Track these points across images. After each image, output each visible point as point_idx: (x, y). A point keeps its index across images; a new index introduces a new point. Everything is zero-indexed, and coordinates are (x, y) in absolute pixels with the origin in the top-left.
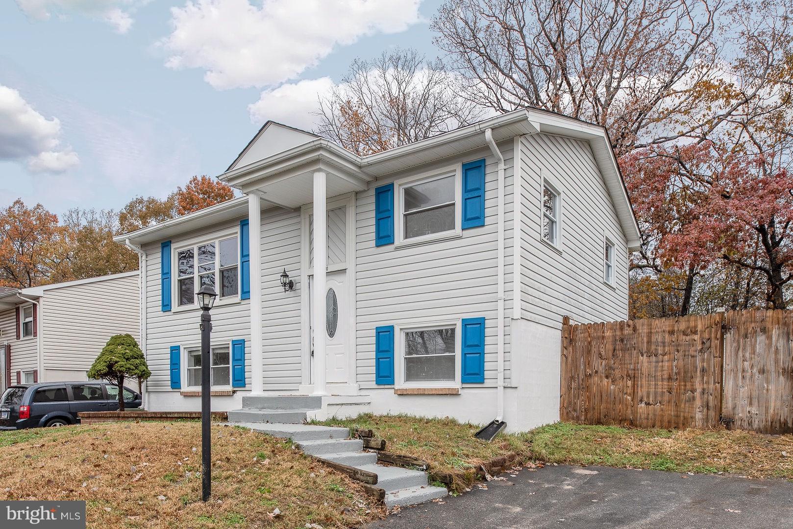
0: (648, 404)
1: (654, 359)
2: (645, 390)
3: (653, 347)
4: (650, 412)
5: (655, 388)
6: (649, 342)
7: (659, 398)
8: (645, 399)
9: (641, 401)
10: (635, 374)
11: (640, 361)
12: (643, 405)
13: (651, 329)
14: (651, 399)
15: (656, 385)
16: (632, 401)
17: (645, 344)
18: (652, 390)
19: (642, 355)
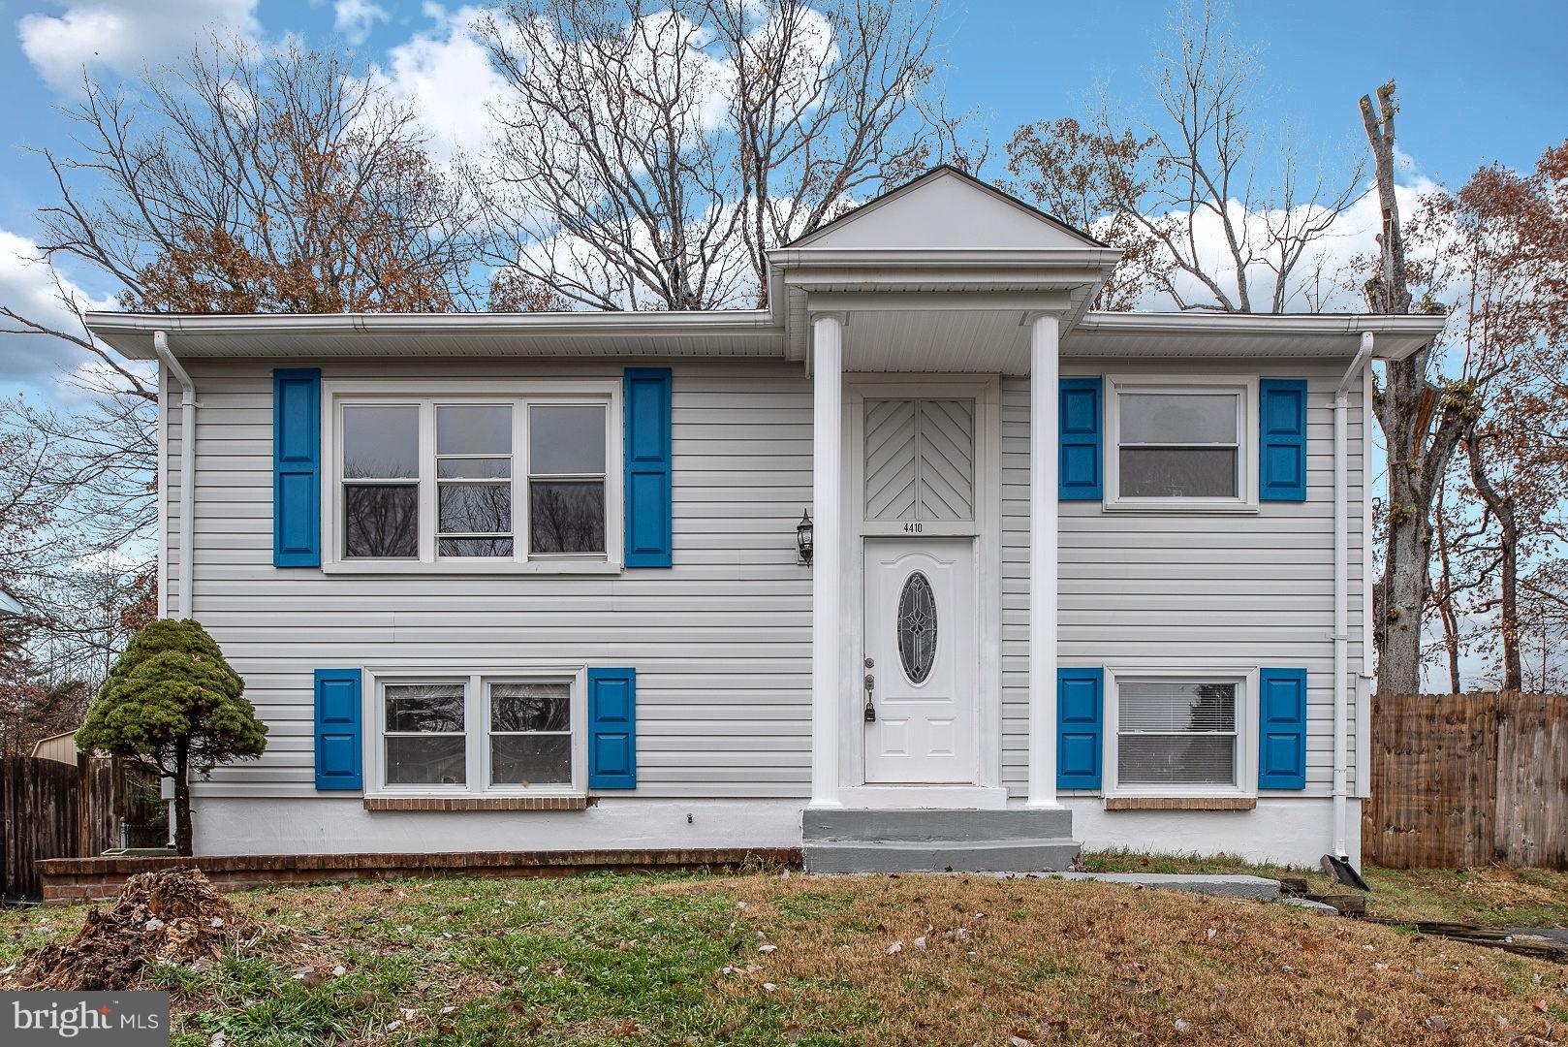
0: (1397, 830)
1: (1405, 758)
2: (1393, 807)
3: (1405, 740)
4: (1402, 844)
5: (1408, 806)
6: (1398, 731)
7: (1414, 821)
8: (1394, 822)
9: (1388, 826)
10: (1378, 781)
11: (1385, 761)
12: (1391, 832)
13: (1401, 710)
14: (1402, 823)
15: (1409, 800)
16: (1375, 825)
17: (1393, 735)
18: (1403, 808)
19: (1389, 752)
